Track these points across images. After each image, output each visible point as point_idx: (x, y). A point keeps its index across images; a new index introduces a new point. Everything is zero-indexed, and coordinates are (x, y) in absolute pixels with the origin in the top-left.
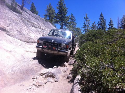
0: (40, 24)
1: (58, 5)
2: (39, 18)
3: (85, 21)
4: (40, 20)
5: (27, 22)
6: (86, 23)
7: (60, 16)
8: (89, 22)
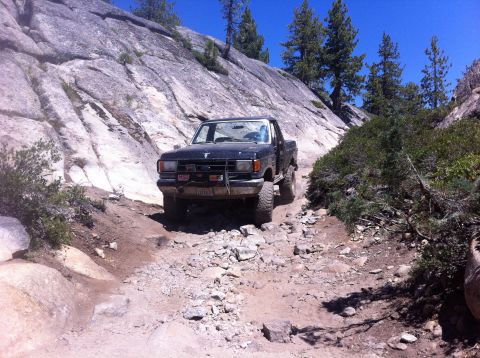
0: (270, 94)
1: (326, 20)
2: (266, 73)
3: (430, 63)
4: (269, 78)
5: (240, 96)
6: (430, 70)
7: (332, 57)
8: (444, 65)
